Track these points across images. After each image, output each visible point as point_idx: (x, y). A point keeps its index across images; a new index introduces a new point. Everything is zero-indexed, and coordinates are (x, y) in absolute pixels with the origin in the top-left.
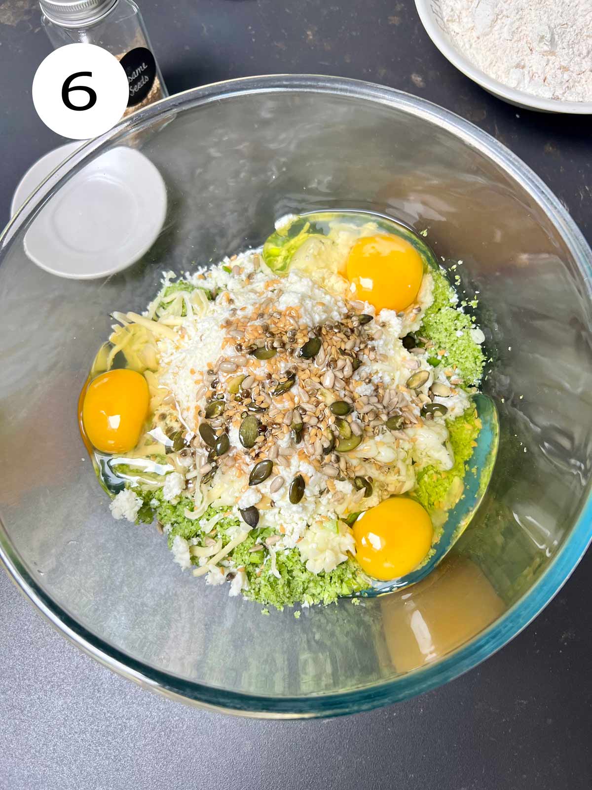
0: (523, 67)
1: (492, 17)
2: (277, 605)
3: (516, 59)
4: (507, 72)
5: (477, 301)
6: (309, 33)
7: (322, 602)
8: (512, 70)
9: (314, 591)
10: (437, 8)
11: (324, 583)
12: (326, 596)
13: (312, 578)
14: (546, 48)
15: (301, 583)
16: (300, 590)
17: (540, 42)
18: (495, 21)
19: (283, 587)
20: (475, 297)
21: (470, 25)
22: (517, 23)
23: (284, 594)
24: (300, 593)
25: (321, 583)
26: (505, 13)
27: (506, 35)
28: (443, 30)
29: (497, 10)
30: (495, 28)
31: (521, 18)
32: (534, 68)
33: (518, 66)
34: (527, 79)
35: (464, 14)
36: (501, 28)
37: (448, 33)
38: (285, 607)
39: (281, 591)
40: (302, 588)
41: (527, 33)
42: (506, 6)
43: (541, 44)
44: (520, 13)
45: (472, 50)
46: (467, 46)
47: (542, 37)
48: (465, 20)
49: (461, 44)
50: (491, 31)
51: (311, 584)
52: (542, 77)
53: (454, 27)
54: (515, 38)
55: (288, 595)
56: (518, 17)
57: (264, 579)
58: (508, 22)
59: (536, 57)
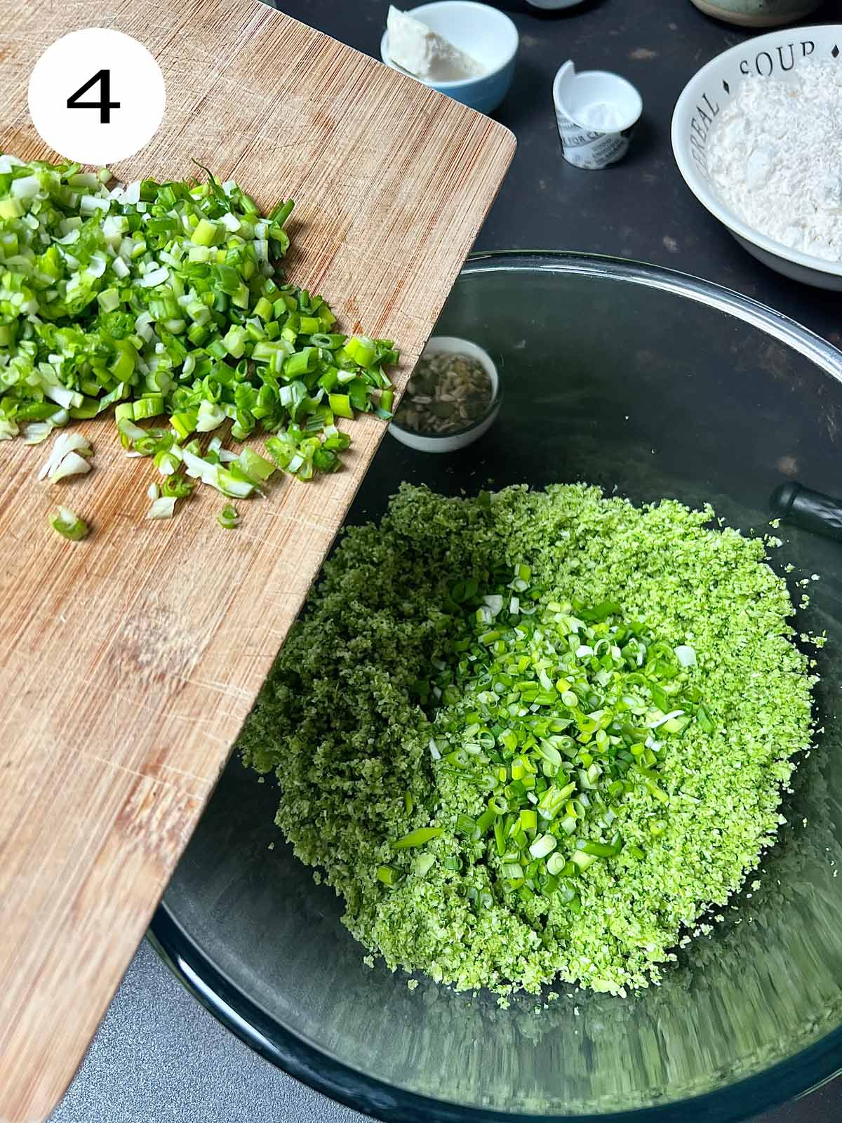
0: (804, 227)
1: (767, 168)
2: (389, 960)
3: (794, 216)
4: (783, 230)
5: (826, 639)
6: (542, 182)
7: (454, 984)
8: (788, 229)
9: (448, 963)
10: (701, 156)
11: (467, 957)
12: (463, 977)
13: (450, 941)
14: (834, 205)
15: (434, 942)
16: (430, 951)
17: (827, 197)
18: (771, 172)
19: (407, 934)
20: (824, 633)
21: (741, 177)
22: (800, 176)
23: (404, 946)
24: (428, 957)
25: (463, 955)
26: (785, 163)
27: (784, 188)
28: (707, 180)
29: (775, 160)
30: (772, 181)
31: (805, 170)
32: (818, 230)
33: (796, 224)
34: (807, 239)
35: (735, 166)
36: (780, 181)
37: (713, 185)
38: (400, 967)
39: (402, 939)
40: (433, 949)
41: (812, 187)
42: (787, 156)
43: (829, 201)
44: (805, 163)
45: (740, 205)
46: (734, 200)
47: (830, 191)
48: (734, 173)
49: (727, 197)
50: (766, 184)
51: (448, 950)
52: (827, 238)
53: (721, 179)
54: (796, 193)
55: (409, 950)
56: (801, 167)
57: (385, 913)
58: (788, 173)
59: (821, 215)
